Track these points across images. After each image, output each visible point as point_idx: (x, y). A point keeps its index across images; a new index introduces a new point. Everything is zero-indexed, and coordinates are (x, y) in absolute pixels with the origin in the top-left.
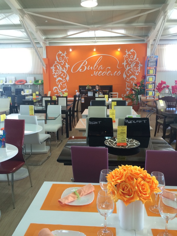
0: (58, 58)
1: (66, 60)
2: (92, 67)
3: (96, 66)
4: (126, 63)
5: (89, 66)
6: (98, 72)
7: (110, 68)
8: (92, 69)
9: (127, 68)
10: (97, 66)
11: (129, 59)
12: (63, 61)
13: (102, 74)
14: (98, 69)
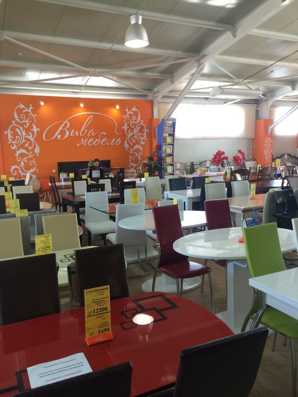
4: (128, 127)
5: (73, 130)
6: (87, 139)
7: (105, 134)
8: (77, 135)
9: (129, 134)
10: (86, 130)
11: (131, 121)
14: (88, 136)
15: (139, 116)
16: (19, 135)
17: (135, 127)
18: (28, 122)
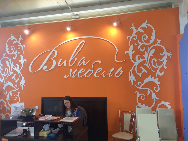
0: (9, 47)
1: (20, 51)
2: (65, 62)
3: (73, 59)
4: (134, 51)
5: (61, 60)
6: (76, 70)
7: (100, 62)
8: (65, 65)
9: (135, 61)
10: (76, 59)
11: (139, 43)
12: (16, 53)
13: (85, 74)
14: (78, 66)
15: (154, 34)
16: (8, 67)
17: (146, 50)
18: (17, 53)
